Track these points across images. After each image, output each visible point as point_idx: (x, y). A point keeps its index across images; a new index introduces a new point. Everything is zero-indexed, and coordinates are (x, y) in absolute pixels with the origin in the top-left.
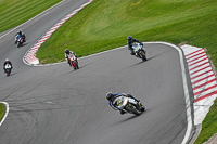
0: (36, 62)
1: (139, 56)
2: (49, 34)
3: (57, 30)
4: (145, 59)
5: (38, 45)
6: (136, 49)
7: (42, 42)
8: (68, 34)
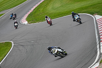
0: (26, 23)
1: (78, 21)
2: (32, 9)
3: (36, 7)
4: (81, 23)
5: (27, 15)
6: (76, 18)
7: (29, 13)
8: (41, 9)
